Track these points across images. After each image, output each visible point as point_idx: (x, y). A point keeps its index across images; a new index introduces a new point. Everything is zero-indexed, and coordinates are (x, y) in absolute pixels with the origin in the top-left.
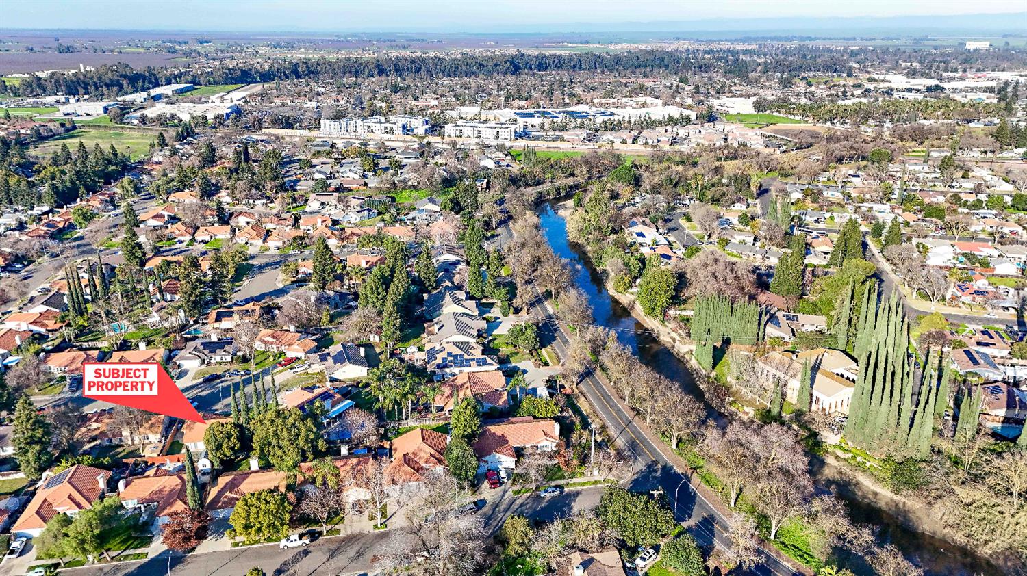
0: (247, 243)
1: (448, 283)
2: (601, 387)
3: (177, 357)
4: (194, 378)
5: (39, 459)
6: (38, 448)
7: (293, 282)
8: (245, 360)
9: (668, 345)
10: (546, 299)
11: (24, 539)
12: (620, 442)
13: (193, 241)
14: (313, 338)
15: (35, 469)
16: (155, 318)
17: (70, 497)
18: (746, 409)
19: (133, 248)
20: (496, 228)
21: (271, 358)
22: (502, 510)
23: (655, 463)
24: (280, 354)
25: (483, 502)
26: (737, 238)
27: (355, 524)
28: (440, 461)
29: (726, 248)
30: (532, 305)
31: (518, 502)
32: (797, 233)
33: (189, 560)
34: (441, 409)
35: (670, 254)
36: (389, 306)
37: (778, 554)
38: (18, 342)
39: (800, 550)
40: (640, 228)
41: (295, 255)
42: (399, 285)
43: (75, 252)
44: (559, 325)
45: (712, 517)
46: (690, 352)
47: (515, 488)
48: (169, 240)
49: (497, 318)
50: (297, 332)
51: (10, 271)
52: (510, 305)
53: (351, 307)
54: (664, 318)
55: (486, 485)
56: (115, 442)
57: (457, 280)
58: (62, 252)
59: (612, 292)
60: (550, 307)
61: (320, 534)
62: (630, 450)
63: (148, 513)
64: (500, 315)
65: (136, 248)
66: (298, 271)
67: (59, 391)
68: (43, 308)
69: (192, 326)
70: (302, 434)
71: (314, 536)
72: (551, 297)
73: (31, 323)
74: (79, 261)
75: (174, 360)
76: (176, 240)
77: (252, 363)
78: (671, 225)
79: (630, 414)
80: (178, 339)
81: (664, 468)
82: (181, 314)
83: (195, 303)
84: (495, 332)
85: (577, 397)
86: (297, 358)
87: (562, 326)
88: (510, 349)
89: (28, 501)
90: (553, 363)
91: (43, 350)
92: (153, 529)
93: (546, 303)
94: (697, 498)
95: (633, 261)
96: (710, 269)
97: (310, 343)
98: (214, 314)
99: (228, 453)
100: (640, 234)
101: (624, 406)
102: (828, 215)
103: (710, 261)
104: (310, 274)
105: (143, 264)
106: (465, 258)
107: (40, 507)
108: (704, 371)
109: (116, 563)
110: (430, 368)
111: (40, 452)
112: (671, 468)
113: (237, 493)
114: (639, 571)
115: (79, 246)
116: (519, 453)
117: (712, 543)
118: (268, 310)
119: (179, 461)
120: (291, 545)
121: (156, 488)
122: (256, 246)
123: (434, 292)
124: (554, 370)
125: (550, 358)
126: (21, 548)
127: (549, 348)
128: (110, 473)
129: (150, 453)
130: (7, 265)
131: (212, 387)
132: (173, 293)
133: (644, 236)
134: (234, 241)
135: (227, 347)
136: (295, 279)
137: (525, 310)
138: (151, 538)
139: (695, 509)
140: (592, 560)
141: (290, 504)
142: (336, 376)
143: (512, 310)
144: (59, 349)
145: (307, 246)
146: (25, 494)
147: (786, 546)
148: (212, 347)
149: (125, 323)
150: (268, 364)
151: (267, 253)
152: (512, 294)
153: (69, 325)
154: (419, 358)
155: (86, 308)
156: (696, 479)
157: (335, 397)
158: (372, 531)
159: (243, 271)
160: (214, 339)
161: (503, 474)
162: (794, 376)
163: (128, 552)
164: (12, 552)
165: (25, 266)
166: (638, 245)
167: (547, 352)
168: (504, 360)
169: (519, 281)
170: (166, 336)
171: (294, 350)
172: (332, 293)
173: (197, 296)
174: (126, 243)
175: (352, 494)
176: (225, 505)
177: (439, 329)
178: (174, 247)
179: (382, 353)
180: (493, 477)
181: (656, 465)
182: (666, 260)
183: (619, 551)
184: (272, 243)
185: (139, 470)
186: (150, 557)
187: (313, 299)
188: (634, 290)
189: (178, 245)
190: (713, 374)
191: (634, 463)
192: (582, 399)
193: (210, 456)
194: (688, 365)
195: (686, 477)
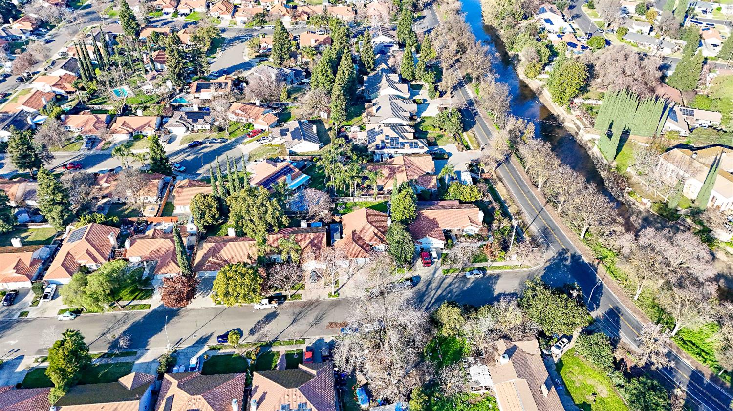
0: (219, 17)
1: (384, 66)
2: (516, 172)
3: (167, 124)
4: (181, 144)
5: (62, 216)
6: (59, 208)
7: (256, 56)
8: (221, 129)
9: (573, 133)
10: (467, 83)
11: (54, 286)
12: (534, 229)
13: (176, 13)
14: (274, 112)
15: (60, 224)
16: (148, 87)
17: (88, 252)
18: (644, 200)
19: (129, 19)
20: (422, 10)
21: (242, 129)
22: (434, 288)
23: (565, 251)
24: (249, 126)
25: (418, 278)
26: (634, 28)
27: (313, 291)
28: (382, 240)
29: (624, 38)
30: (455, 88)
31: (448, 281)
32: (688, 24)
33: (182, 313)
34: (381, 189)
35: (575, 41)
36: (336, 89)
37: (678, 350)
38: (44, 103)
39: (697, 347)
40: (548, 15)
41: (258, 30)
42: (345, 68)
43: (86, 19)
44: (478, 110)
45: (617, 308)
46: (593, 141)
47: (445, 268)
48: (157, 11)
49: (425, 100)
50: (262, 106)
51: (37, 35)
52: (436, 89)
53: (304, 83)
54: (570, 106)
55: (419, 262)
56: (123, 200)
57: (391, 62)
58: (75, 19)
59: (522, 76)
60: (470, 91)
61: (285, 297)
62: (542, 237)
63: (149, 267)
64: (427, 98)
65: (131, 20)
66: (260, 47)
67: (78, 148)
68: (63, 72)
69: (178, 94)
70: (269, 212)
71: (280, 299)
72: (471, 81)
73: (53, 86)
74: (89, 27)
75: (165, 126)
76: (163, 11)
77: (227, 132)
78: (575, 11)
79: (541, 201)
80: (168, 106)
81: (573, 256)
82: (169, 84)
83: (179, 75)
84: (423, 115)
85: (495, 182)
86: (262, 130)
87: (481, 111)
88: (437, 132)
89: (57, 250)
90: (474, 147)
91: (63, 112)
92: (154, 282)
93: (466, 86)
94: (604, 289)
95: (544, 50)
96: (620, 64)
97: (272, 118)
98: (195, 85)
99: (210, 220)
100: (548, 21)
101: (536, 193)
102: (716, 6)
103: (621, 56)
104: (270, 49)
105: (138, 34)
106: (397, 40)
107: (65, 260)
108: (606, 161)
109: (127, 312)
110: (371, 148)
111: (61, 212)
112: (580, 257)
113: (218, 258)
114: (554, 357)
115: (88, 14)
116: (447, 235)
117: (618, 335)
118: (238, 84)
119: (172, 221)
120: (262, 307)
121: (154, 248)
122: (226, 20)
123: (372, 74)
124: (475, 154)
125: (471, 142)
126: (52, 293)
127: (469, 132)
128: (118, 231)
129: (149, 213)
130: (35, 29)
131: (196, 153)
132: (163, 63)
133: (552, 24)
134: (209, 15)
135: (206, 117)
136: (258, 54)
137: (448, 93)
138: (153, 290)
139: (602, 299)
140: (515, 348)
141: (261, 277)
142: (294, 150)
143: (438, 93)
144: (76, 111)
145: (266, 22)
146: (54, 243)
147: (685, 343)
148: (194, 117)
149: (125, 88)
150: (239, 134)
151: (235, 27)
152: (438, 78)
153: (83, 89)
154: (361, 137)
155: (95, 74)
156: (601, 270)
157: (294, 171)
158: (327, 298)
159: (217, 44)
160: (195, 109)
161: (434, 255)
162: (694, 175)
163: (135, 302)
164: (46, 297)
165: (49, 30)
166: (546, 32)
167: (468, 136)
168: (431, 143)
169: (444, 65)
170: (158, 103)
171: (260, 123)
172: (288, 71)
173: (180, 69)
174: (123, 16)
175: (310, 265)
176: (209, 269)
177: (377, 110)
178: (161, 18)
179: (330, 129)
180: (425, 255)
181: (566, 253)
182: (572, 48)
183: (538, 340)
184: (240, 18)
185: (141, 229)
186: (153, 308)
187: (273, 77)
188: (543, 76)
189: (164, 17)
190: (614, 164)
191: (547, 250)
192: (500, 184)
193: (195, 222)
194: (590, 153)
195: (593, 266)
